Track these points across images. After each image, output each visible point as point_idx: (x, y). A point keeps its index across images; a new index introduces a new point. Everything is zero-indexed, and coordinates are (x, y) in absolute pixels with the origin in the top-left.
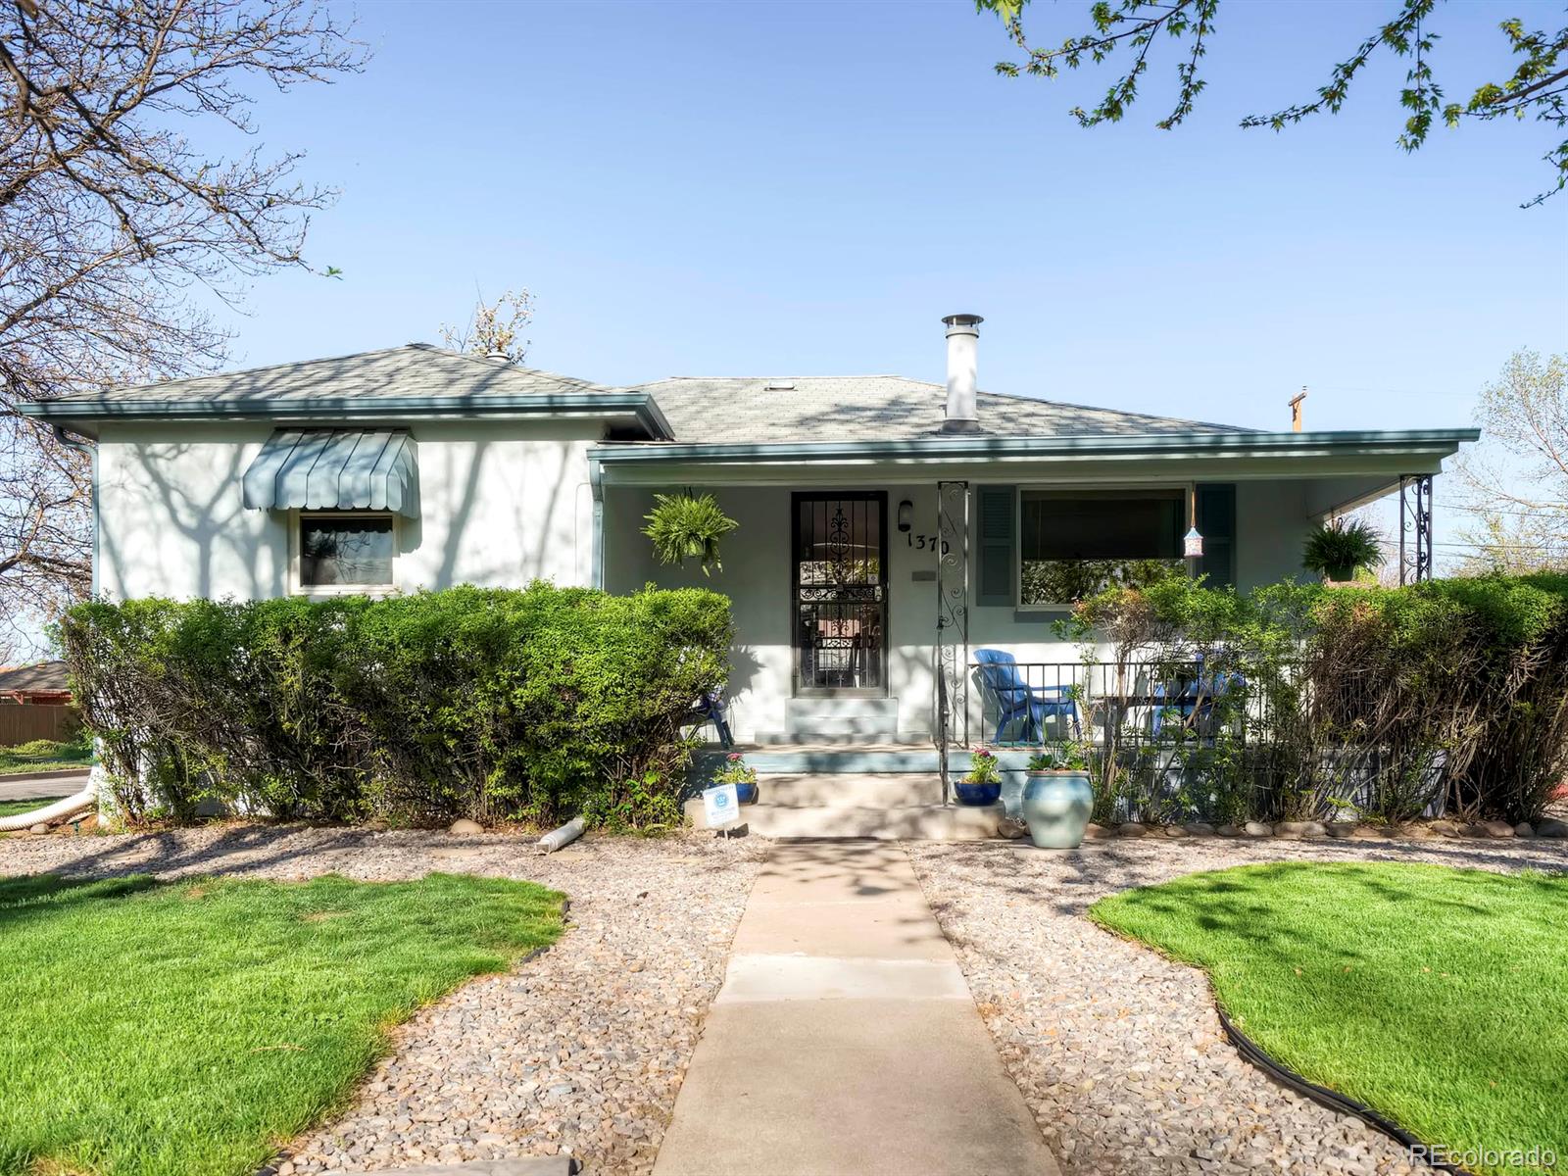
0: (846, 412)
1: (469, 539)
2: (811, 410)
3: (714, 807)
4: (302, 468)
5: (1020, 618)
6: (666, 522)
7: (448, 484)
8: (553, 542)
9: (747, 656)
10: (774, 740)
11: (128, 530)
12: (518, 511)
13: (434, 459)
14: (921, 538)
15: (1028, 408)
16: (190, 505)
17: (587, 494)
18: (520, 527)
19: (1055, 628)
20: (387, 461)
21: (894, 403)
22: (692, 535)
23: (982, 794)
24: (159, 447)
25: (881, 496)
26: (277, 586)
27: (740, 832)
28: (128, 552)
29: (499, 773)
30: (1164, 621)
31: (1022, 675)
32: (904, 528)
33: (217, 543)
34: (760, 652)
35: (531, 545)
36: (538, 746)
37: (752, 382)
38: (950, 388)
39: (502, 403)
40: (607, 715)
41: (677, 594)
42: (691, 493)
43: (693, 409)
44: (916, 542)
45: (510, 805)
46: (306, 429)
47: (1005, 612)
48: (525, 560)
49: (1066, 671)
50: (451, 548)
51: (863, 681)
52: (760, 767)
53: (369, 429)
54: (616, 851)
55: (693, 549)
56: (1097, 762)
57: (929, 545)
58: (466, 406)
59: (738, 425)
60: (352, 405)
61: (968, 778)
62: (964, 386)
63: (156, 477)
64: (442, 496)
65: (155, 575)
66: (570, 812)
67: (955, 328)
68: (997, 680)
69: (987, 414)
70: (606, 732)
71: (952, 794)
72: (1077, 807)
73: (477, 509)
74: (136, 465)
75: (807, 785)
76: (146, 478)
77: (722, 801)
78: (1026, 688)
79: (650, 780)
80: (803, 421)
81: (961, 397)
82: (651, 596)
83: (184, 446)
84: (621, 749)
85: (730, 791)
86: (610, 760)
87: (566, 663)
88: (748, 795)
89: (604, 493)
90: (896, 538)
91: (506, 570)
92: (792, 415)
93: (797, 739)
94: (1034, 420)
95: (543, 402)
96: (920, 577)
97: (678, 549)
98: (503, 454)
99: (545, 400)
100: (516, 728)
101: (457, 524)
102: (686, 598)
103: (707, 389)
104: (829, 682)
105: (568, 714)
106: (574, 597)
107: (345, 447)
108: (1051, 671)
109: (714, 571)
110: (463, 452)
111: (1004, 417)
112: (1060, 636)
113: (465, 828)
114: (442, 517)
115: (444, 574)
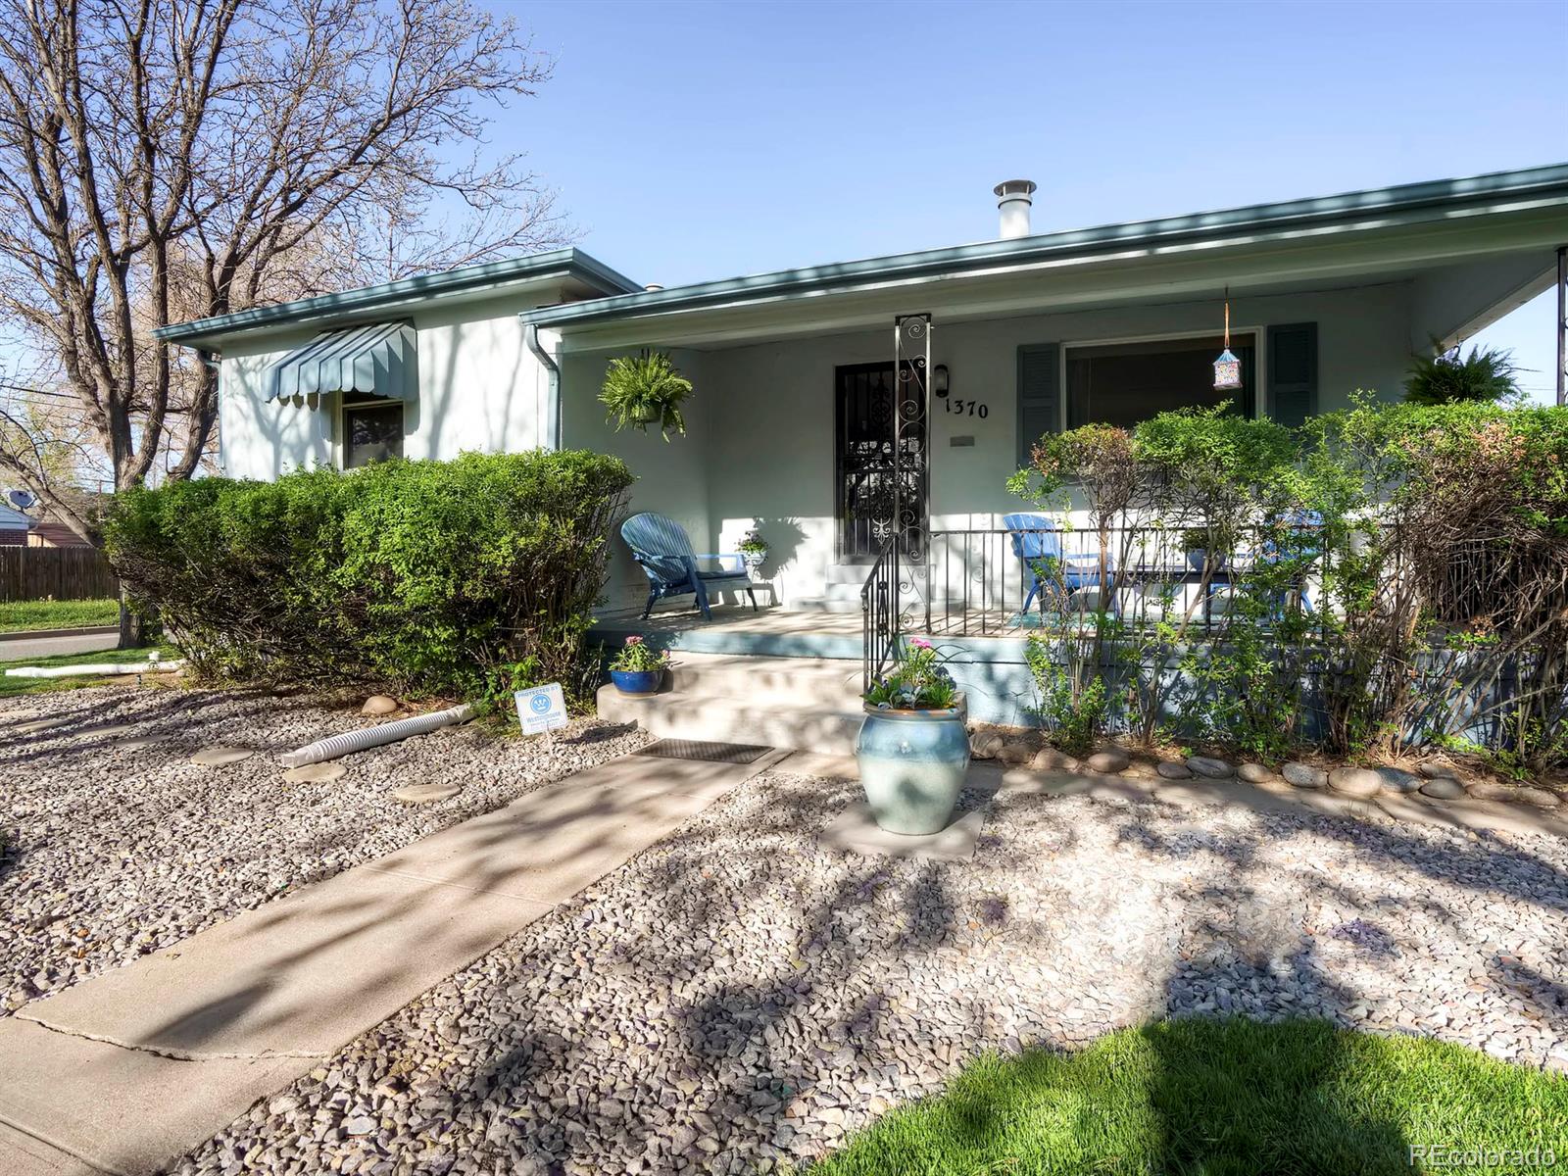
14: (959, 403)
18: (487, 412)
32: (942, 393)
63: (249, 391)
67: (1006, 196)
90: (933, 407)
96: (957, 442)
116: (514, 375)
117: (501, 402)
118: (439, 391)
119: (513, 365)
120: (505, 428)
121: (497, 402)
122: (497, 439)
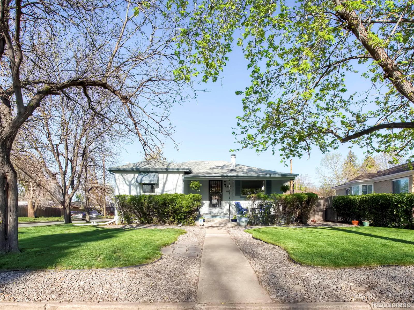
0: (217, 167)
1: (166, 186)
2: (212, 167)
3: (200, 222)
4: (145, 177)
5: (241, 197)
6: (193, 185)
7: (163, 178)
8: (177, 186)
9: (202, 202)
10: (207, 214)
11: (120, 184)
12: (173, 183)
13: (161, 176)
15: (243, 167)
16: (128, 181)
17: (182, 181)
18: (173, 185)
19: (245, 199)
20: (156, 176)
21: (224, 165)
22: (196, 187)
23: (235, 221)
24: (124, 174)
25: (222, 181)
26: (140, 193)
27: (203, 225)
28: (120, 187)
29: (172, 217)
30: (259, 198)
31: (242, 206)
32: (225, 185)
33: (132, 186)
34: (204, 202)
35: (175, 187)
36: (177, 214)
37: (202, 162)
38: (232, 164)
39: (171, 169)
40: (187, 210)
41: (195, 195)
42: (196, 181)
43: (194, 166)
44: (226, 187)
45: (172, 222)
46: (144, 172)
47: (239, 197)
48: (174, 189)
49: (246, 205)
50: (164, 187)
51: (219, 206)
52: (206, 217)
53: (152, 172)
54: (188, 227)
55: (196, 188)
56: (250, 217)
57: (228, 187)
58: (167, 169)
59: (201, 169)
60: (151, 169)
61: (233, 219)
62: (234, 164)
63: (124, 178)
64: (162, 180)
65: (123, 191)
66: (180, 223)
67: (232, 156)
68: (238, 206)
69: (237, 168)
70: (186, 212)
71: (231, 220)
72: (246, 221)
73: (167, 182)
74: (121, 176)
75: (212, 219)
76: (122, 178)
77: (201, 221)
78: (242, 207)
79: (191, 218)
80: (211, 169)
81: (233, 165)
82: (191, 195)
83: (128, 174)
84: (188, 214)
85: (202, 220)
86: (186, 216)
87: (181, 203)
88: (204, 221)
89: (184, 181)
90: (224, 186)
91: (171, 190)
92: (209, 167)
93: (210, 214)
94: (244, 169)
96: (227, 191)
97: (194, 188)
98: (170, 175)
100: (175, 212)
101: (165, 184)
102: (197, 195)
103: (196, 163)
104: (214, 206)
105: (181, 210)
106: (181, 195)
107: (150, 174)
108: (244, 205)
109: (199, 191)
110: (166, 175)
111: (240, 168)
112: (245, 200)
113: (167, 224)
114: (163, 183)
115: (163, 191)
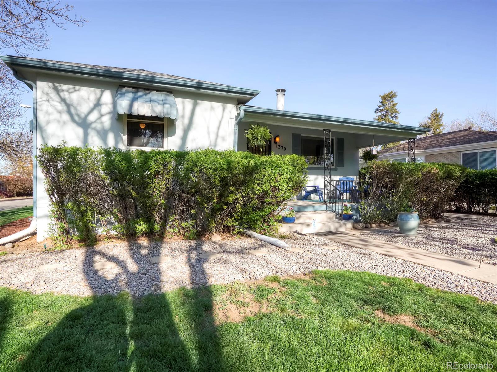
1: (191, 135)
11: (48, 123)
12: (208, 128)
14: (279, 146)
18: (209, 133)
24: (65, 87)
27: (297, 233)
32: (276, 143)
39: (212, 86)
44: (278, 146)
50: (184, 139)
53: (158, 90)
57: (281, 148)
58: (198, 86)
63: (63, 100)
74: (53, 95)
76: (58, 99)
83: (77, 88)
90: (273, 146)
95: (225, 88)
98: (204, 106)
99: (227, 88)
101: (186, 131)
110: (188, 103)
116: (220, 122)
117: (216, 130)
118: (186, 121)
119: (220, 118)
120: (216, 139)
121: (213, 129)
122: (213, 143)
